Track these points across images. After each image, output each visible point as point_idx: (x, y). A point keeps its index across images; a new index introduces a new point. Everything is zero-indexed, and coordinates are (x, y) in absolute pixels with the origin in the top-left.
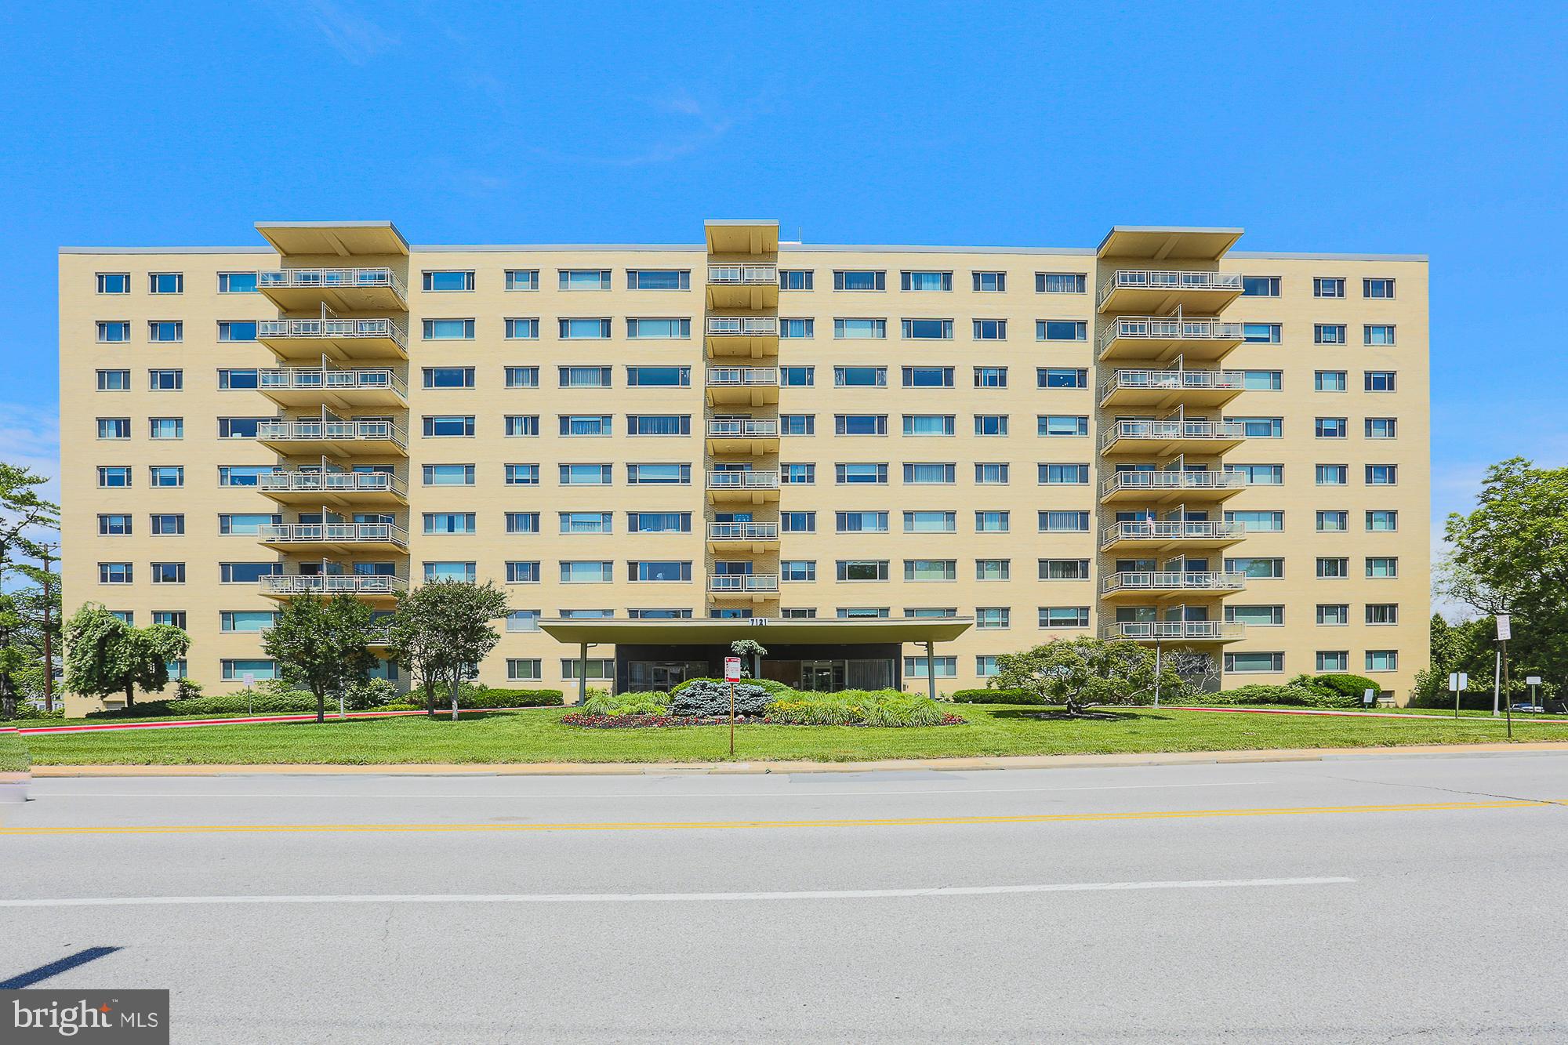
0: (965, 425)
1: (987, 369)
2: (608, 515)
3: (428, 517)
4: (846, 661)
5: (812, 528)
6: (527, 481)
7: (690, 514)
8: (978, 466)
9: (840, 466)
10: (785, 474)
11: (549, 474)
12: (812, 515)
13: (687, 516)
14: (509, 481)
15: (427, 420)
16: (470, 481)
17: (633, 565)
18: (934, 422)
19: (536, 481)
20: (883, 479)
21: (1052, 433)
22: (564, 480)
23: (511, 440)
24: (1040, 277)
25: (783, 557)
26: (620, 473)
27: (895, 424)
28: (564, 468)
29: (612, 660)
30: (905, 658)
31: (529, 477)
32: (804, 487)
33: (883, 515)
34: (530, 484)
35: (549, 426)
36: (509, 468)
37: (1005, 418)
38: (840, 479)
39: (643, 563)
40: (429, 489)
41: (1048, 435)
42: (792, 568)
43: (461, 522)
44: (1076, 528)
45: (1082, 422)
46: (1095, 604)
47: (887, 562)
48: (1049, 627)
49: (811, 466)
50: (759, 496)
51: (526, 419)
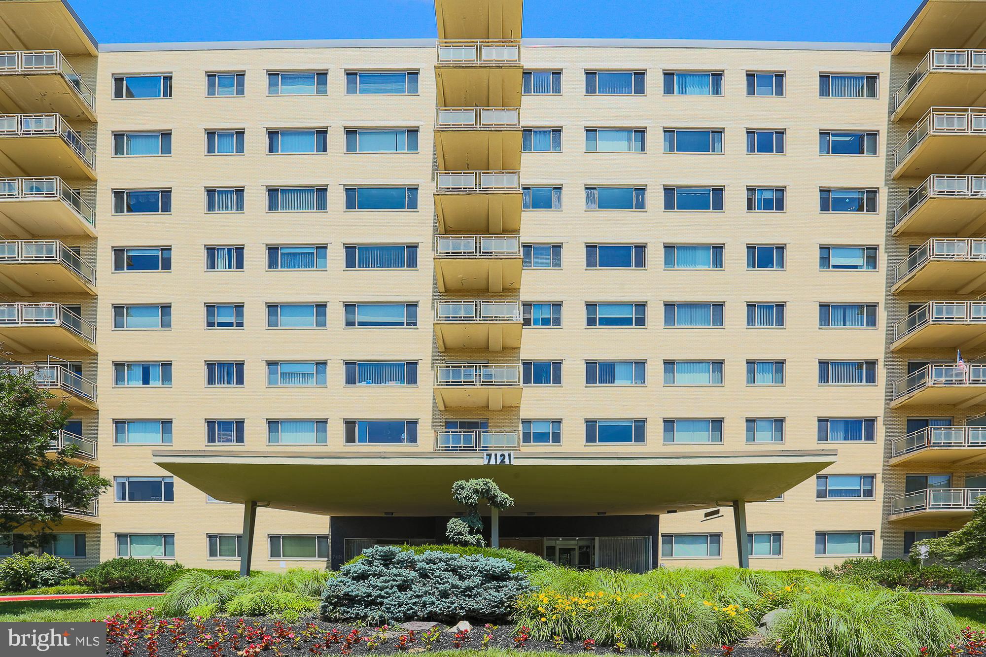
0: (736, 256)
1: (762, 189)
2: (321, 365)
3: (119, 366)
4: (597, 539)
5: (557, 380)
6: (231, 324)
7: (416, 364)
8: (751, 306)
9: (590, 306)
10: (528, 316)
11: (256, 315)
12: (558, 364)
13: (412, 365)
14: (210, 324)
15: (118, 252)
16: (166, 324)
17: (350, 424)
18: (700, 254)
19: (240, 324)
20: (641, 322)
21: (835, 267)
22: (272, 323)
23: (213, 275)
24: (824, 78)
25: (524, 414)
26: (336, 314)
27: (655, 256)
28: (272, 308)
29: (326, 537)
30: (663, 536)
31: (233, 320)
32: (549, 331)
33: (641, 364)
34: (234, 327)
35: (255, 257)
36: (210, 308)
37: (781, 248)
38: (591, 322)
39: (362, 422)
40: (121, 334)
41: (831, 269)
42: (534, 429)
43: (156, 373)
44: (861, 381)
45: (871, 254)
46: (881, 471)
47: (644, 421)
48: (828, 498)
49: (558, 305)
50: (496, 335)
51: (230, 250)
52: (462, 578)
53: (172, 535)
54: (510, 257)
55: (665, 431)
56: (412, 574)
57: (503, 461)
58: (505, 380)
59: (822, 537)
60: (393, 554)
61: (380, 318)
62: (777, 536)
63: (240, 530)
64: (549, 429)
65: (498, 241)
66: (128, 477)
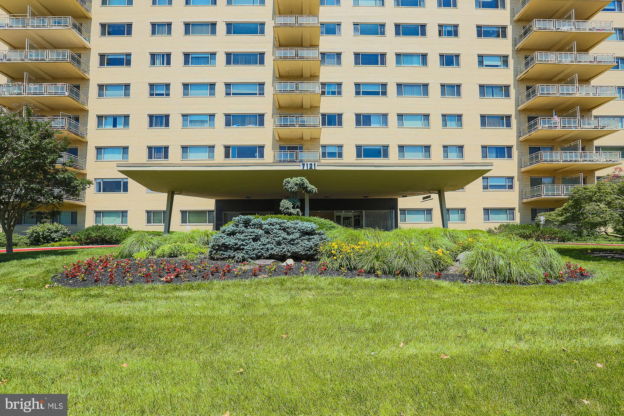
0: (434, 60)
1: (446, 26)
2: (212, 116)
3: (100, 118)
4: (364, 211)
5: (340, 124)
6: (163, 95)
7: (264, 115)
8: (443, 86)
9: (357, 85)
10: (324, 90)
11: (176, 89)
12: (340, 116)
13: (262, 116)
14: (152, 95)
15: (102, 56)
16: (127, 95)
17: (227, 148)
18: (415, 58)
19: (168, 95)
20: (384, 93)
21: (486, 66)
22: (185, 94)
23: (154, 68)
25: (322, 142)
26: (220, 89)
27: (391, 59)
28: (186, 86)
29: (213, 211)
30: (400, 210)
31: (164, 92)
32: (336, 98)
33: (385, 116)
34: (164, 96)
35: (177, 59)
36: (152, 86)
37: (457, 56)
38: (358, 93)
39: (234, 147)
40: (102, 100)
41: (484, 67)
42: (328, 150)
43: (121, 121)
44: (503, 126)
45: (505, 59)
46: (517, 175)
47: (388, 146)
48: (489, 190)
49: (340, 85)
50: (307, 100)
51: (163, 55)
52: (288, 234)
53: (126, 212)
54: (314, 59)
55: (399, 152)
56: (261, 232)
57: (311, 168)
58: (312, 124)
59: (487, 211)
60: (250, 220)
61: (245, 91)
62: (463, 210)
63: (164, 208)
64: (336, 150)
65: (308, 51)
66: (103, 179)
